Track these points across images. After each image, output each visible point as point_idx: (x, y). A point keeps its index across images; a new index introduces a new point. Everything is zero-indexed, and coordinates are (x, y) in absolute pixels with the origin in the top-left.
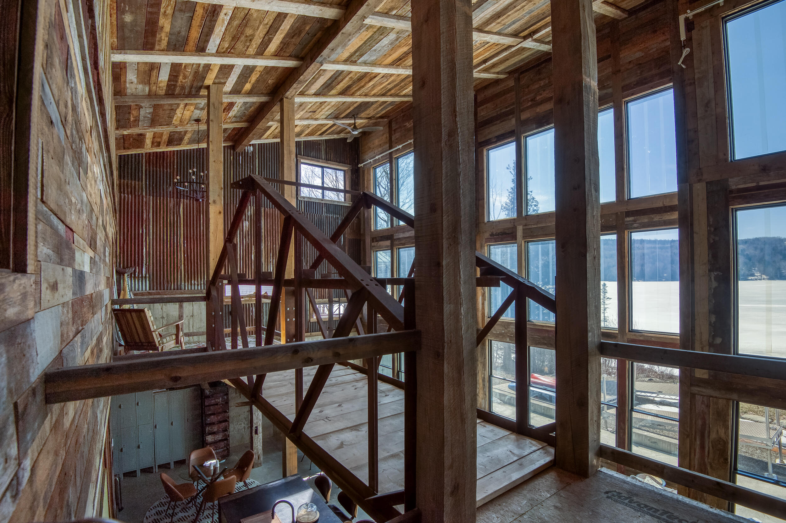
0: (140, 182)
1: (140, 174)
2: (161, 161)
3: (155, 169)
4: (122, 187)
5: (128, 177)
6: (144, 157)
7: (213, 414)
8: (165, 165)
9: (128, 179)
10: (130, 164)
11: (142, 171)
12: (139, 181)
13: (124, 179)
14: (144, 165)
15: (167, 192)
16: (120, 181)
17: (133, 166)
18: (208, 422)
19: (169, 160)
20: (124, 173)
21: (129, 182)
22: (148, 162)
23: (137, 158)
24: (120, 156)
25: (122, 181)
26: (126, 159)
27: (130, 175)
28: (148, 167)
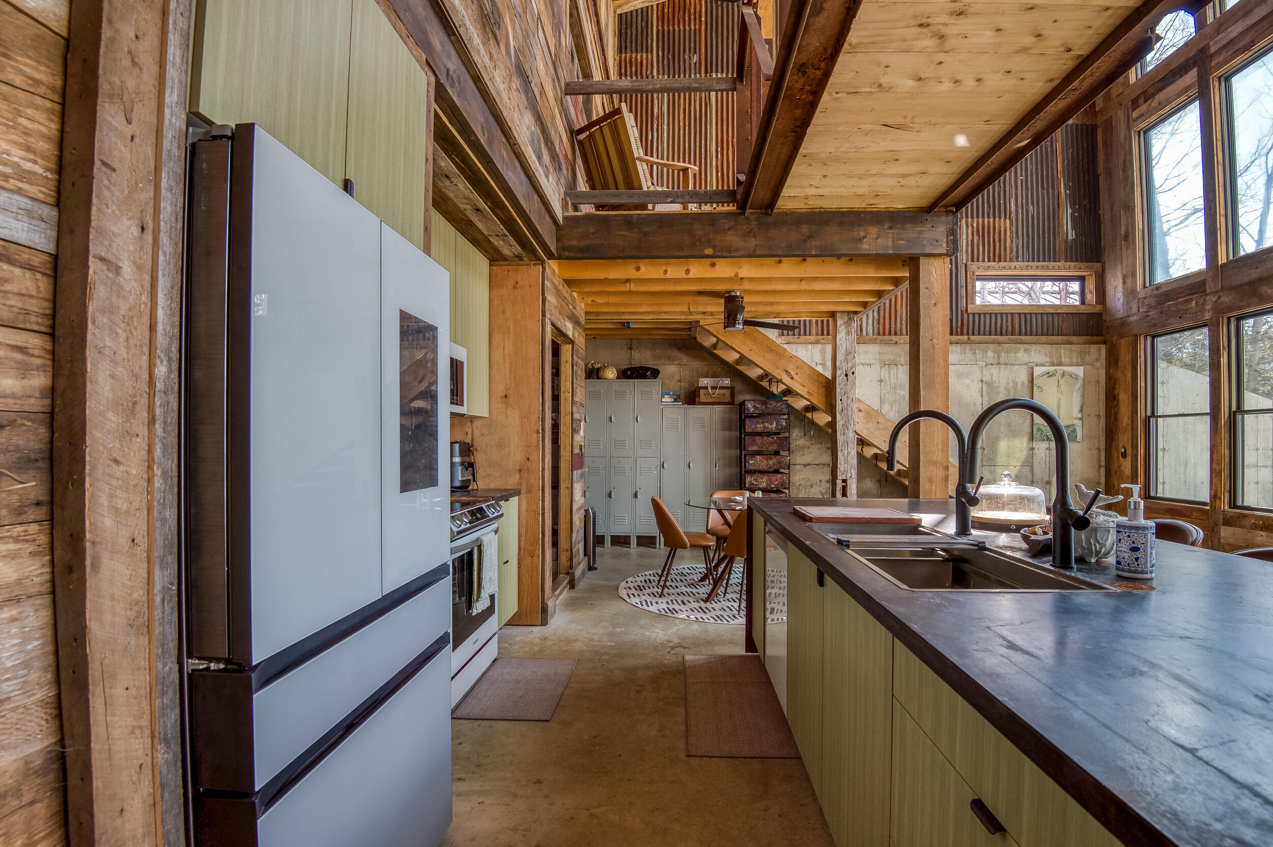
0: (649, 55)
1: (649, 41)
2: (681, 13)
3: (671, 28)
4: (623, 66)
5: (631, 47)
6: (655, 12)
7: (759, 453)
8: (687, 18)
9: (632, 52)
10: (634, 26)
11: (652, 35)
12: (647, 52)
13: (626, 53)
14: (655, 24)
15: (690, 64)
16: (620, 57)
17: (639, 30)
18: (751, 468)
19: (692, 10)
20: (626, 42)
21: (634, 56)
22: (662, 18)
23: (645, 14)
24: (620, 15)
25: (623, 56)
26: (629, 19)
27: (634, 45)
28: (660, 28)
